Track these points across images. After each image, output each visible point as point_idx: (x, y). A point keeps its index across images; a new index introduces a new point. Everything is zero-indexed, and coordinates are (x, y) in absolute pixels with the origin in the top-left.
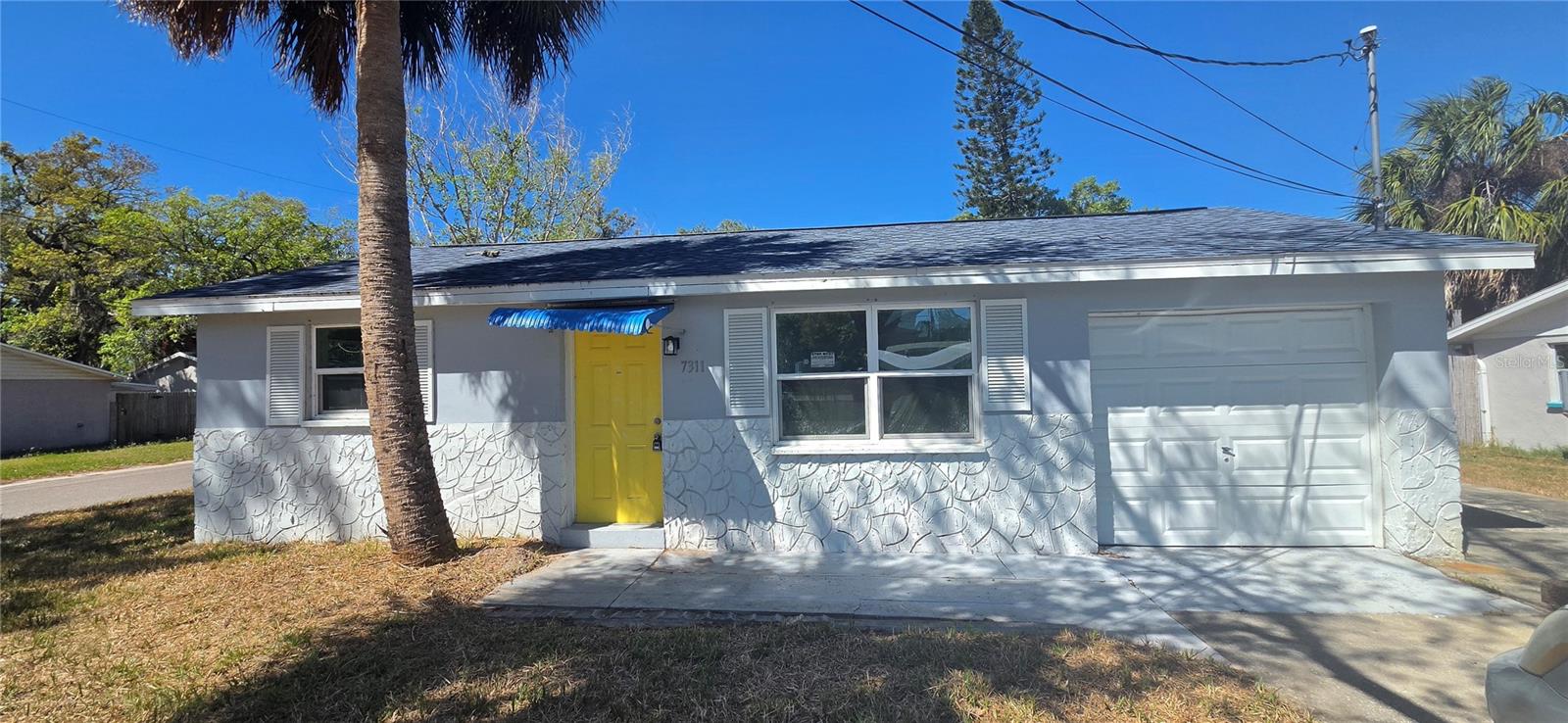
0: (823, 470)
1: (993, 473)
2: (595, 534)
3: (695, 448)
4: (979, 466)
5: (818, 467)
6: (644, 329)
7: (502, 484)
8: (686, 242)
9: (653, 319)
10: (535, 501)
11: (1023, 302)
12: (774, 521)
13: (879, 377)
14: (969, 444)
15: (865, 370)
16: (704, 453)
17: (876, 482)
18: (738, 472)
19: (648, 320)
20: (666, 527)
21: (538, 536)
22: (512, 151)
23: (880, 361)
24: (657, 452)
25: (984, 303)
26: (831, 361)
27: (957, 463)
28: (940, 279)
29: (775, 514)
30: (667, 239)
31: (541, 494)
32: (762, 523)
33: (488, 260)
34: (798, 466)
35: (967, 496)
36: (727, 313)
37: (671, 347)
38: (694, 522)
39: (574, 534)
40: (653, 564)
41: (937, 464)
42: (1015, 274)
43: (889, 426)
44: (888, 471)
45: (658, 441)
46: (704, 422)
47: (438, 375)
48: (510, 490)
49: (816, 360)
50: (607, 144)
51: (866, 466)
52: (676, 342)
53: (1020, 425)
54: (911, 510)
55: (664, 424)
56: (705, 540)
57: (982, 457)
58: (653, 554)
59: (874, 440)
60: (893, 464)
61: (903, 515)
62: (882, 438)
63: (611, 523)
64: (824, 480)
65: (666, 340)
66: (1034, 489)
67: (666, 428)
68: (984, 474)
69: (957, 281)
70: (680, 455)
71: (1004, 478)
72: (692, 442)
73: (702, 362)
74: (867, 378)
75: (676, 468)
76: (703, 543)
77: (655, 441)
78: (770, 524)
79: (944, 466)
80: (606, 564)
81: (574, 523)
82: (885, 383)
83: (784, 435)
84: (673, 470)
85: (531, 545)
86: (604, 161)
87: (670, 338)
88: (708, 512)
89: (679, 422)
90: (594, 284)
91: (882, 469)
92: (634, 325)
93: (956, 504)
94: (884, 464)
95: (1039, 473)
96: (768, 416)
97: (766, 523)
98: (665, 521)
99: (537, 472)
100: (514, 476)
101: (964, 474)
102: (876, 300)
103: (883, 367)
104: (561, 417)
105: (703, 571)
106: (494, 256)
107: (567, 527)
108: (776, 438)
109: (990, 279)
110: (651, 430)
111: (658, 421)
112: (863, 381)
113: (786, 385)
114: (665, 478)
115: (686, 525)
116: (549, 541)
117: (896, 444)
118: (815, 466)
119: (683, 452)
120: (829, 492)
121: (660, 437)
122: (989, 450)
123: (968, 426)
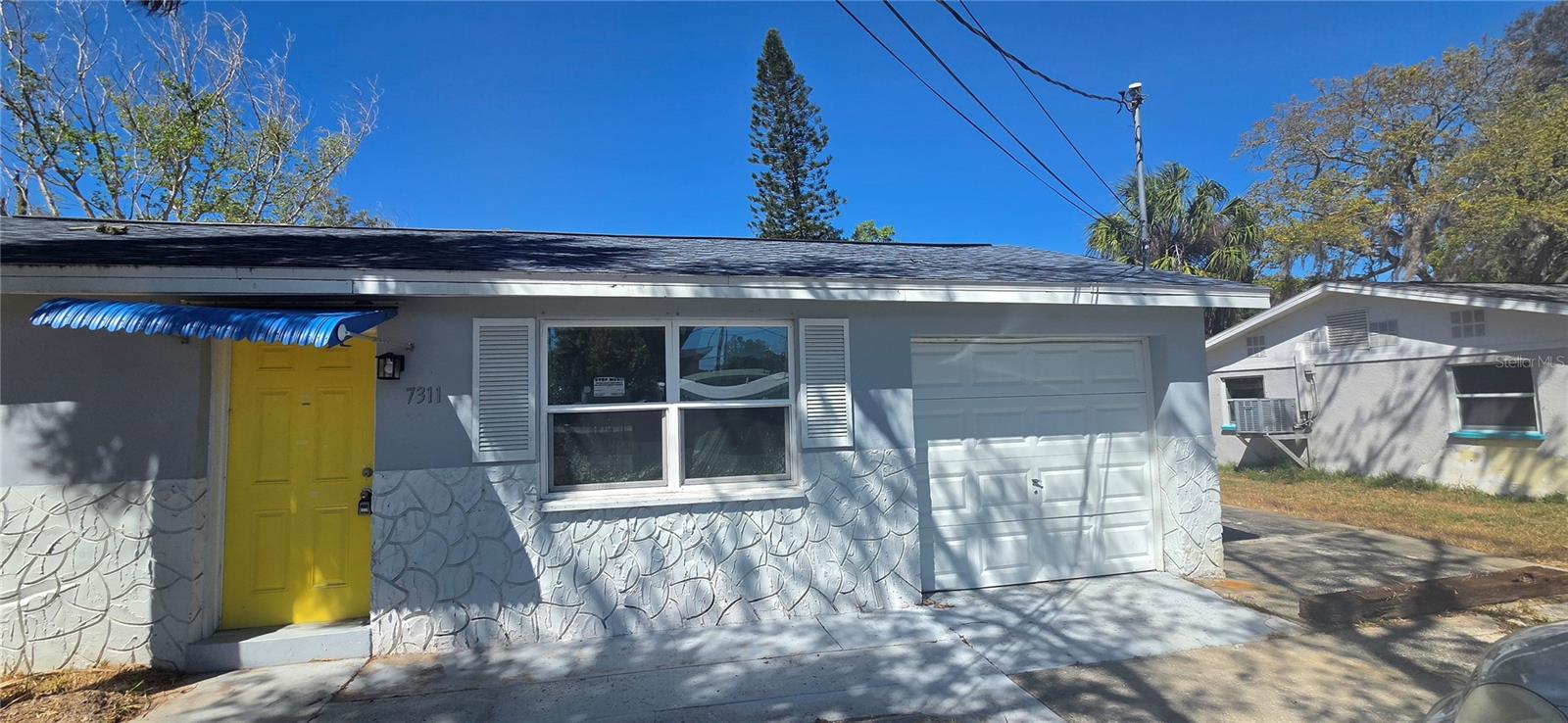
0: (607, 528)
1: (813, 520)
2: (251, 648)
3: (423, 509)
4: (797, 513)
5: (600, 526)
6: (334, 339)
7: (82, 581)
8: (432, 238)
9: (355, 327)
10: (141, 606)
11: (845, 323)
12: (538, 601)
13: (680, 409)
14: (785, 487)
15: (664, 400)
16: (438, 516)
17: (676, 540)
18: (487, 538)
19: (342, 328)
20: (373, 625)
21: (144, 659)
22: (196, 112)
23: (682, 390)
24: (367, 517)
25: (803, 323)
26: (619, 388)
27: (772, 511)
28: (756, 291)
29: (539, 592)
30: (408, 233)
31: (153, 592)
32: (521, 606)
33: (101, 236)
34: (574, 524)
35: (783, 549)
36: (478, 324)
37: (389, 370)
38: (419, 614)
39: (216, 651)
40: (344, 687)
41: (749, 513)
42: (840, 289)
43: (691, 470)
44: (690, 526)
45: (366, 499)
46: (438, 471)
48: (89, 594)
49: (600, 388)
50: (344, 123)
51: (662, 520)
52: (400, 362)
53: (841, 464)
54: (718, 571)
55: (376, 476)
56: (434, 638)
57: (800, 502)
58: (346, 670)
59: (673, 487)
60: (696, 516)
61: (709, 579)
62: (682, 484)
63: (282, 626)
64: (608, 541)
65: (383, 357)
66: (857, 536)
67: (378, 482)
68: (804, 522)
69: (774, 294)
70: (400, 523)
71: (823, 523)
72: (419, 500)
73: (439, 389)
74: (665, 410)
75: (392, 539)
76: (432, 643)
77: (362, 501)
78: (532, 606)
79: (757, 516)
80: (270, 693)
81: (217, 631)
82: (687, 416)
83: (555, 484)
84: (388, 541)
85: (126, 679)
86: (341, 141)
87: (389, 355)
88: (440, 598)
89: (399, 474)
90: (260, 272)
91: (685, 523)
92: (318, 333)
93: (771, 559)
94: (685, 516)
95: (862, 518)
96: (534, 462)
97: (526, 606)
98: (373, 616)
99: (148, 558)
100: (101, 568)
101: (780, 523)
102: (678, 314)
103: (685, 396)
104: (202, 472)
105: (426, 690)
106: (117, 232)
107: (202, 640)
108: (545, 488)
109: (812, 293)
110: (358, 484)
111: (368, 473)
112: (661, 413)
113: (558, 418)
114: (374, 554)
115: (406, 619)
116: (165, 665)
117: (700, 491)
118: (596, 524)
119: (404, 514)
120: (615, 557)
121: (370, 495)
122: (808, 494)
123: (784, 466)
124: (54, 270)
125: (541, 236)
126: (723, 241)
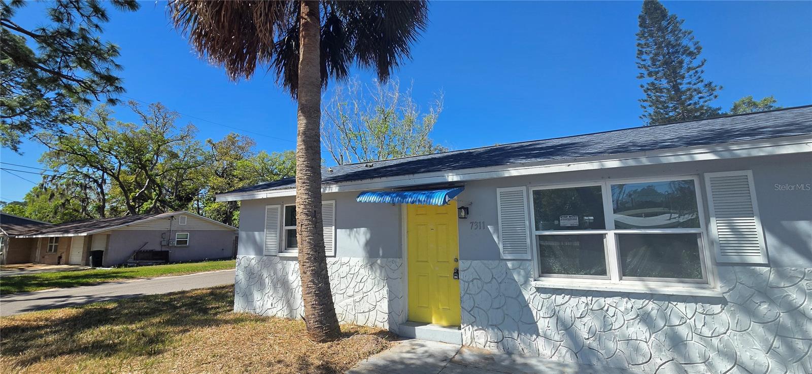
0: (574, 301)
1: (733, 314)
2: (419, 330)
3: (480, 279)
4: (717, 308)
5: (570, 299)
6: (445, 202)
7: (369, 293)
8: (472, 152)
9: (451, 196)
10: (384, 306)
11: (749, 173)
12: (538, 335)
13: (615, 234)
14: (704, 288)
15: (604, 228)
16: (487, 283)
17: (619, 314)
18: (509, 297)
19: (447, 196)
20: (463, 331)
21: (387, 327)
22: (386, 118)
23: (615, 221)
24: (455, 280)
25: (708, 176)
26: (575, 221)
27: (693, 304)
28: (670, 158)
29: (538, 330)
30: (461, 152)
31: (388, 301)
32: (529, 335)
33: (367, 168)
34: (554, 296)
35: (707, 332)
36: (499, 190)
37: (463, 214)
38: (481, 329)
39: (407, 329)
40: (454, 357)
41: (675, 303)
42: (741, 150)
43: (626, 271)
44: (629, 306)
45: (457, 272)
46: (485, 262)
47: (338, 230)
48: (372, 297)
49: (563, 222)
50: (431, 109)
51: (609, 300)
52: (466, 210)
53: (755, 274)
54: (652, 338)
55: (460, 262)
56: (488, 343)
57: (720, 301)
58: (454, 349)
59: (613, 281)
60: (633, 300)
61: (646, 342)
62: (621, 279)
63: (429, 323)
64: (575, 308)
65: (460, 209)
66: (779, 331)
67: (461, 265)
68: (724, 317)
69: (685, 159)
70: (471, 283)
71: (745, 320)
72: (478, 275)
73: (484, 223)
74: (605, 234)
75: (468, 292)
76: (487, 345)
77: (454, 273)
78: (534, 336)
79: (681, 306)
80: (426, 352)
81: (407, 321)
82: (620, 238)
83: (542, 273)
84: (466, 293)
85: (382, 333)
86: (431, 118)
87: (462, 208)
88: (490, 323)
89: (469, 262)
90: (416, 176)
91: (624, 304)
92: (438, 198)
93: (696, 338)
94: (625, 300)
95: (784, 318)
96: (530, 260)
97: (531, 336)
98: (462, 326)
99: (386, 288)
100: (374, 289)
101: (702, 313)
102: (609, 178)
103: (618, 226)
104: (400, 257)
105: (488, 368)
106: (371, 166)
107: (403, 323)
108: (537, 275)
109: (716, 155)
110: (452, 266)
111: (456, 260)
112: (602, 237)
113: (541, 238)
114: (461, 298)
115: (476, 330)
116: (393, 331)
117: (633, 285)
118: (567, 297)
119: (472, 281)
120: (580, 318)
121: (458, 270)
122: (726, 296)
123: (701, 273)
124: (360, 182)
125: (520, 144)
126: (630, 131)
